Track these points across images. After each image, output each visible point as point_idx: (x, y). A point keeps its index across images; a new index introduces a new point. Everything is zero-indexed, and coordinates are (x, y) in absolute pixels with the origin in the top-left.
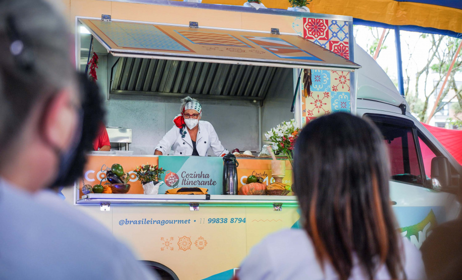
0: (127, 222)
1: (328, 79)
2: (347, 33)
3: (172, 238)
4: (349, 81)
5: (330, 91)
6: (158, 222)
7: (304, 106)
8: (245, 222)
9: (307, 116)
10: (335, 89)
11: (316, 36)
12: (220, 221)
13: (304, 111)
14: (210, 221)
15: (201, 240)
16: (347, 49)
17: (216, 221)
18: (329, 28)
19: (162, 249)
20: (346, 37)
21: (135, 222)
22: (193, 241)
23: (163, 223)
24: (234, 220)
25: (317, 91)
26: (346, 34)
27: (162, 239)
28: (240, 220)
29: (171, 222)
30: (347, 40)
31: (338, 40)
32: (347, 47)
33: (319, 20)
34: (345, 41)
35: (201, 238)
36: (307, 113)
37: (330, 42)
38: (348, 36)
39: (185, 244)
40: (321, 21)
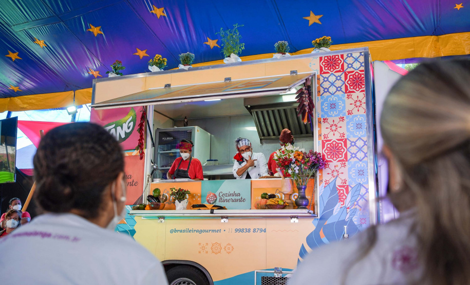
0: (176, 231)
1: (343, 105)
2: (363, 62)
3: (207, 244)
4: (365, 105)
5: (345, 115)
6: (197, 231)
7: (320, 131)
8: (265, 232)
9: (323, 139)
10: (350, 113)
11: (332, 70)
12: (245, 231)
13: (320, 135)
14: (237, 230)
15: (229, 246)
16: (363, 76)
17: (242, 231)
18: (344, 61)
19: (200, 252)
20: (361, 65)
21: (181, 231)
22: (223, 247)
23: (200, 232)
24: (256, 231)
25: (332, 116)
26: (361, 64)
27: (200, 244)
28: (261, 230)
29: (207, 231)
30: (363, 68)
31: (353, 70)
32: (363, 74)
33: (335, 56)
34: (360, 69)
35: (229, 244)
36: (323, 137)
37: (345, 73)
38: (363, 64)
39: (216, 249)
40: (337, 57)
